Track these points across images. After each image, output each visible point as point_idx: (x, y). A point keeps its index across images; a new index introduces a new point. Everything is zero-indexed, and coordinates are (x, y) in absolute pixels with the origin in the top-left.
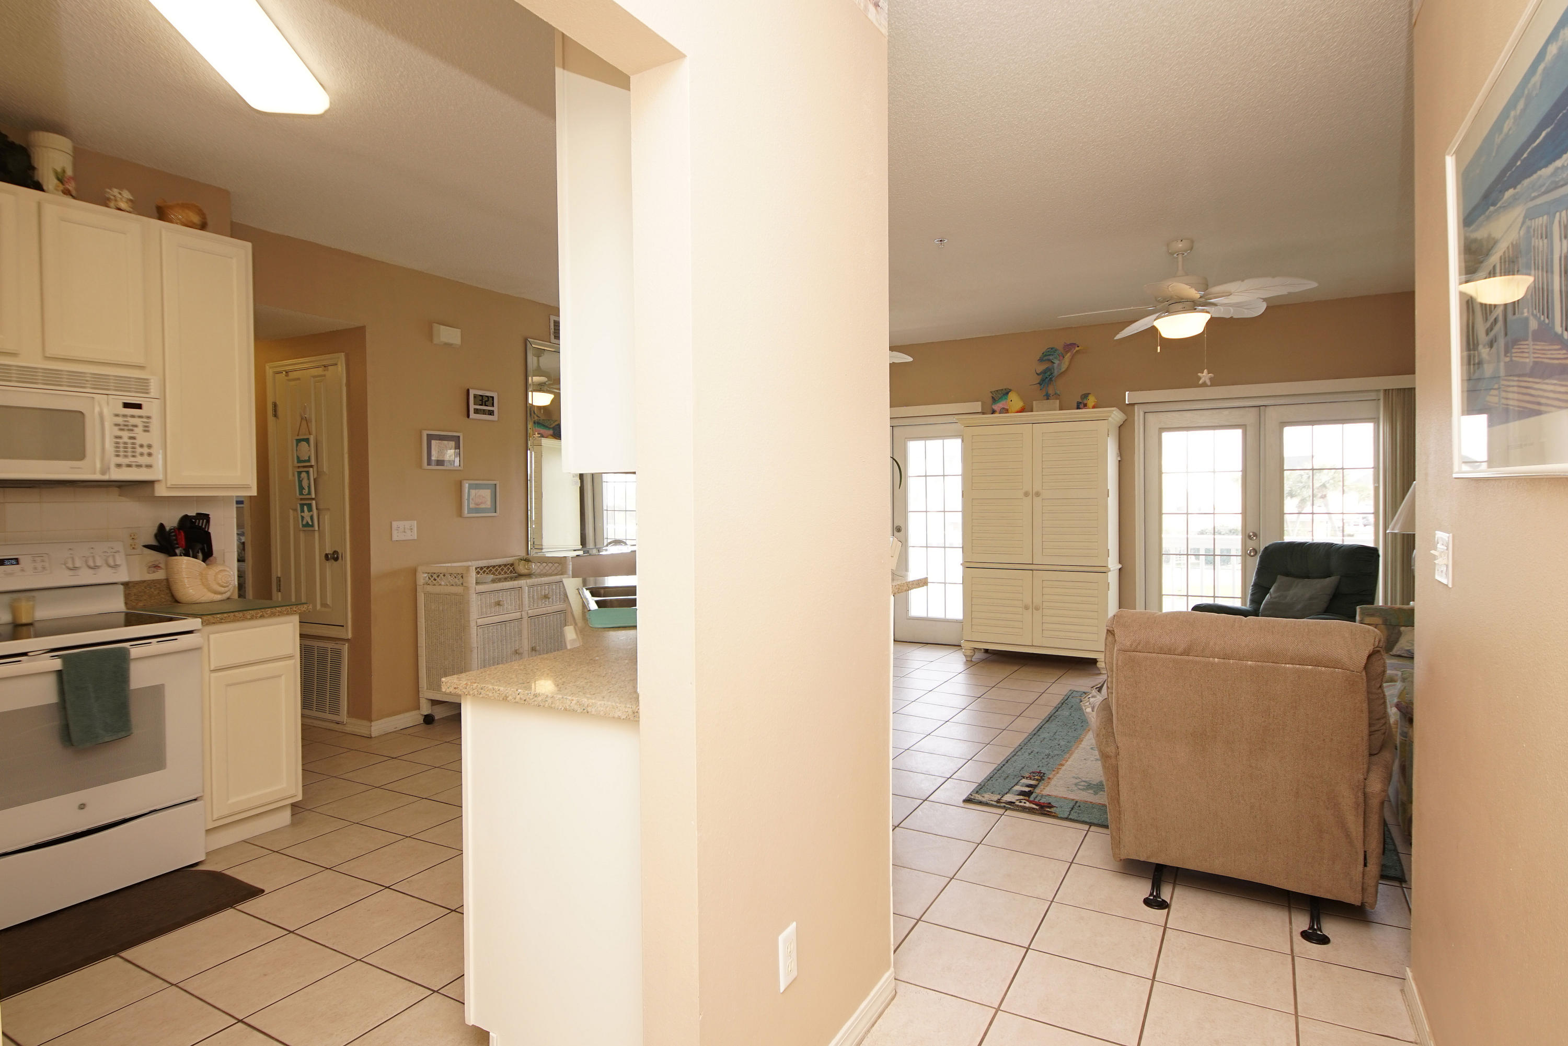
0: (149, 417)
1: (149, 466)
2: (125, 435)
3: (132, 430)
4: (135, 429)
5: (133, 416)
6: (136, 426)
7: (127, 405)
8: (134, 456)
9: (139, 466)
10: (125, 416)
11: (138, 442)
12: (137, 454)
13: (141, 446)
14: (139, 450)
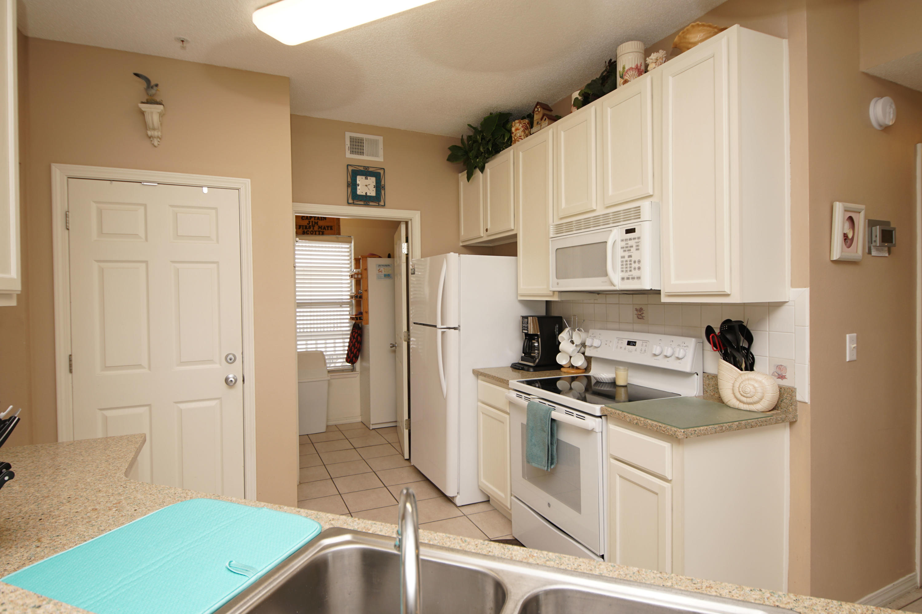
0: (639, 238)
1: (639, 278)
2: (627, 254)
3: (630, 250)
4: (632, 249)
5: (630, 239)
6: (632, 247)
7: (628, 231)
8: (630, 271)
9: (633, 278)
10: (626, 240)
11: (633, 259)
12: (632, 269)
13: (635, 262)
14: (633, 265)
